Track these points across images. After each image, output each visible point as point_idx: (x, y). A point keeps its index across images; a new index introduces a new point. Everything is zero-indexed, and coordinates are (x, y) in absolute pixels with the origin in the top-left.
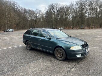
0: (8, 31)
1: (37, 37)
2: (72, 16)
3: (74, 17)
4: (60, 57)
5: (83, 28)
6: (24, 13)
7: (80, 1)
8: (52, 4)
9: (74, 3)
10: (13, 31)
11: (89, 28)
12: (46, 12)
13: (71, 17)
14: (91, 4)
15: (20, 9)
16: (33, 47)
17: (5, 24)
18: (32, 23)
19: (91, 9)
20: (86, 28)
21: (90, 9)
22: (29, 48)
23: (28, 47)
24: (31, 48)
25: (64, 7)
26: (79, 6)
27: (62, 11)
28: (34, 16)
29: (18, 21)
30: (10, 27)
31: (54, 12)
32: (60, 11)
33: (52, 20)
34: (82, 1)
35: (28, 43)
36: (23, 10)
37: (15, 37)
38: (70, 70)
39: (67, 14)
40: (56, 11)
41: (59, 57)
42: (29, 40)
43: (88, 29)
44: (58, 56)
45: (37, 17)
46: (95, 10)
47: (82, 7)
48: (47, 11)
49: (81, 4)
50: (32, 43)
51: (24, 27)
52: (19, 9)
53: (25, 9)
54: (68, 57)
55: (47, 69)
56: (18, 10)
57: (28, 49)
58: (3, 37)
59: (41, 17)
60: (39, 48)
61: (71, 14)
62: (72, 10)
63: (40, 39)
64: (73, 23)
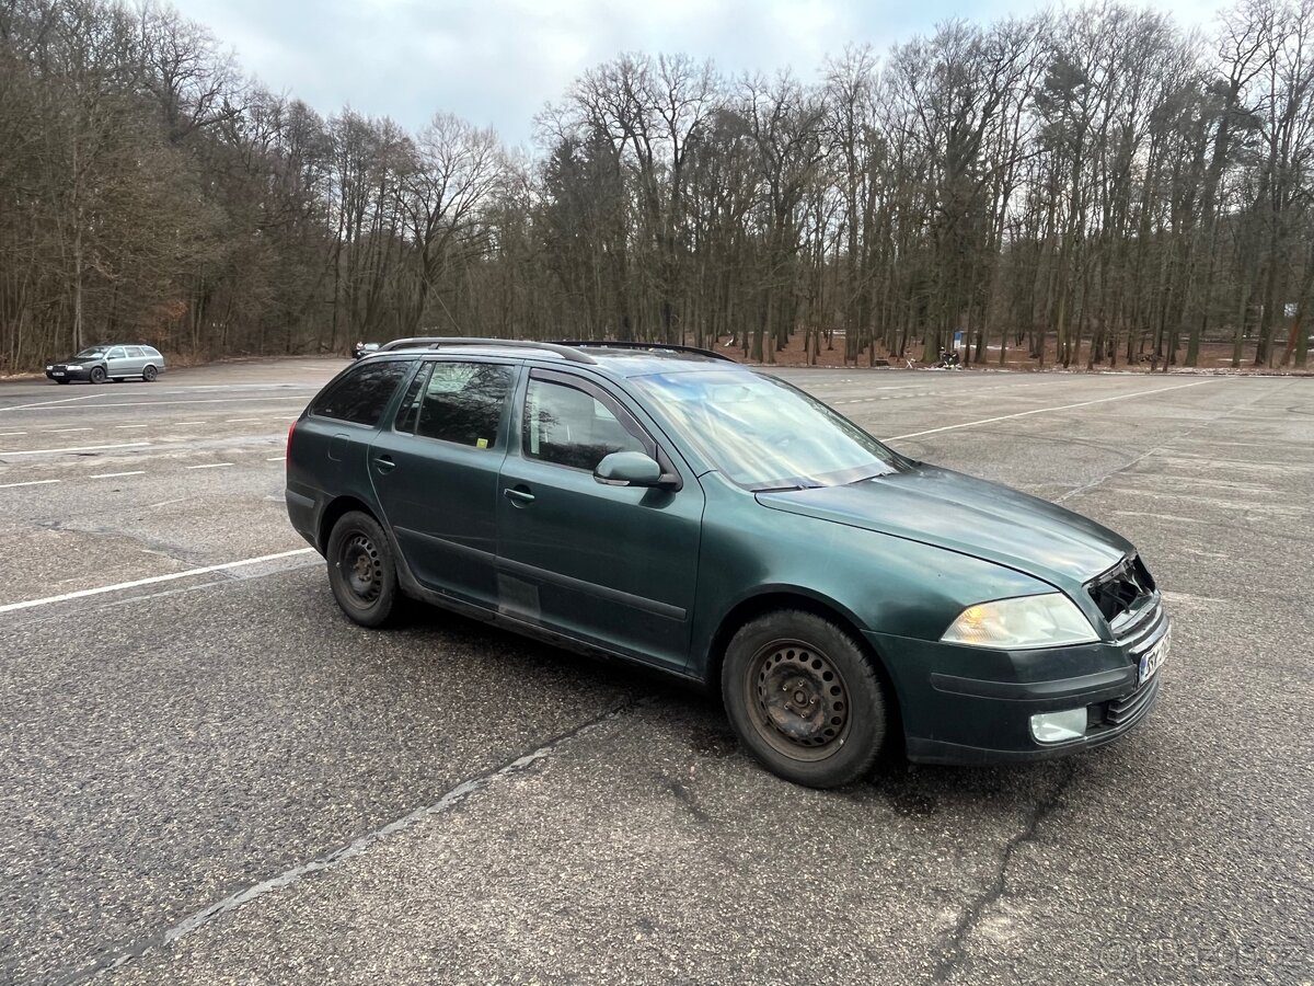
0: (98, 375)
1: (479, 457)
2: (852, 210)
3: (877, 225)
4: (805, 742)
5: (975, 360)
6: (294, 161)
7: (942, 42)
8: (627, 69)
9: (879, 69)
10: (149, 374)
11: (1036, 359)
12: (545, 154)
13: (832, 228)
14: (1065, 78)
15: (235, 104)
16: (418, 585)
17: (55, 287)
18: (377, 285)
19: (1065, 142)
20: (1002, 361)
21: (1049, 138)
22: (367, 596)
23: (359, 583)
24: (400, 596)
25: (765, 103)
26: (935, 103)
27: (738, 151)
28: (408, 198)
29: (218, 252)
30: (113, 324)
31: (646, 160)
32: (708, 153)
33: (622, 253)
34: (966, 44)
35: (353, 534)
36: (278, 126)
37: (176, 446)
38: (963, 927)
39: (790, 191)
40: (665, 152)
41: (782, 734)
42: (371, 494)
43: (1028, 369)
44: (769, 723)
45: (438, 214)
46: (1110, 155)
47: (961, 116)
48: (565, 149)
49: (954, 76)
50: (406, 542)
51: (292, 321)
52: (229, 113)
53: (299, 108)
54: (918, 745)
55: (646, 925)
56: (218, 120)
57: (360, 608)
58: (35, 439)
59: (491, 214)
60: (504, 608)
61: (833, 194)
62: (849, 144)
63: (523, 486)
64: (865, 300)
